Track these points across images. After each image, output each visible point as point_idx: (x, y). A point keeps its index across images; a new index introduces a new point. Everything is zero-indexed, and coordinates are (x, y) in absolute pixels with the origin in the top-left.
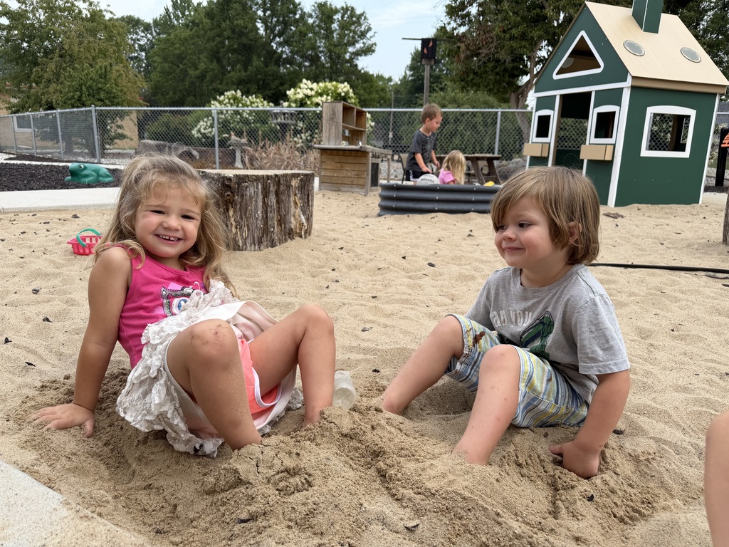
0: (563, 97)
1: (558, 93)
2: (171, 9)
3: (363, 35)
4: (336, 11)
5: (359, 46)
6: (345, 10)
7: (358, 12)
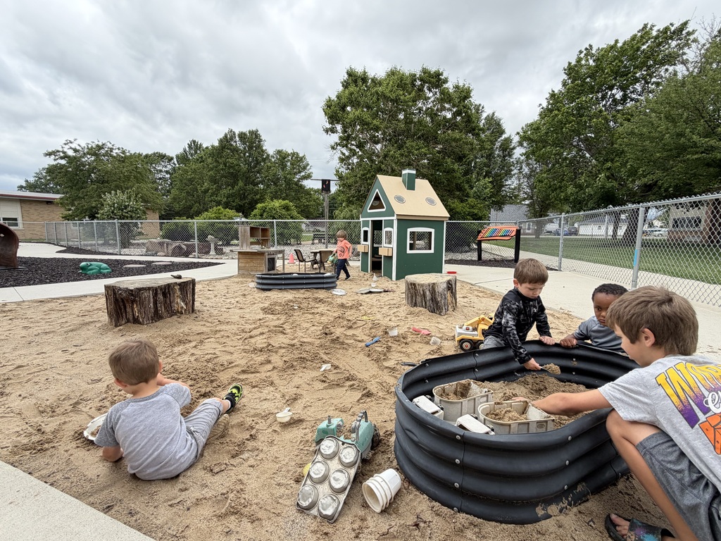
0: (373, 221)
1: (371, 219)
2: (187, 149)
3: (305, 168)
4: (289, 155)
5: (303, 174)
6: (293, 154)
7: (301, 155)
